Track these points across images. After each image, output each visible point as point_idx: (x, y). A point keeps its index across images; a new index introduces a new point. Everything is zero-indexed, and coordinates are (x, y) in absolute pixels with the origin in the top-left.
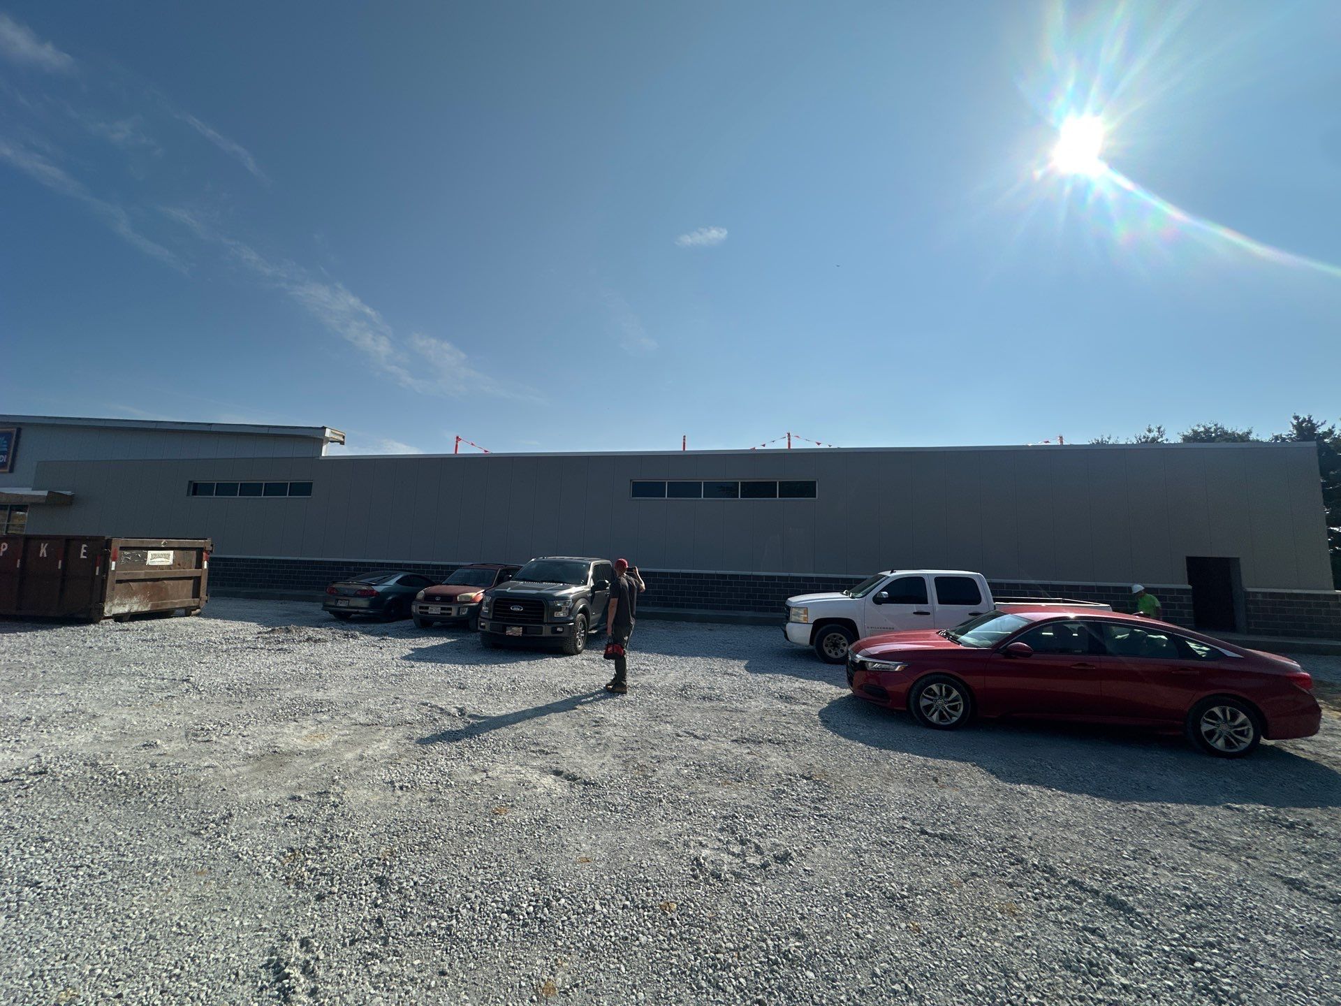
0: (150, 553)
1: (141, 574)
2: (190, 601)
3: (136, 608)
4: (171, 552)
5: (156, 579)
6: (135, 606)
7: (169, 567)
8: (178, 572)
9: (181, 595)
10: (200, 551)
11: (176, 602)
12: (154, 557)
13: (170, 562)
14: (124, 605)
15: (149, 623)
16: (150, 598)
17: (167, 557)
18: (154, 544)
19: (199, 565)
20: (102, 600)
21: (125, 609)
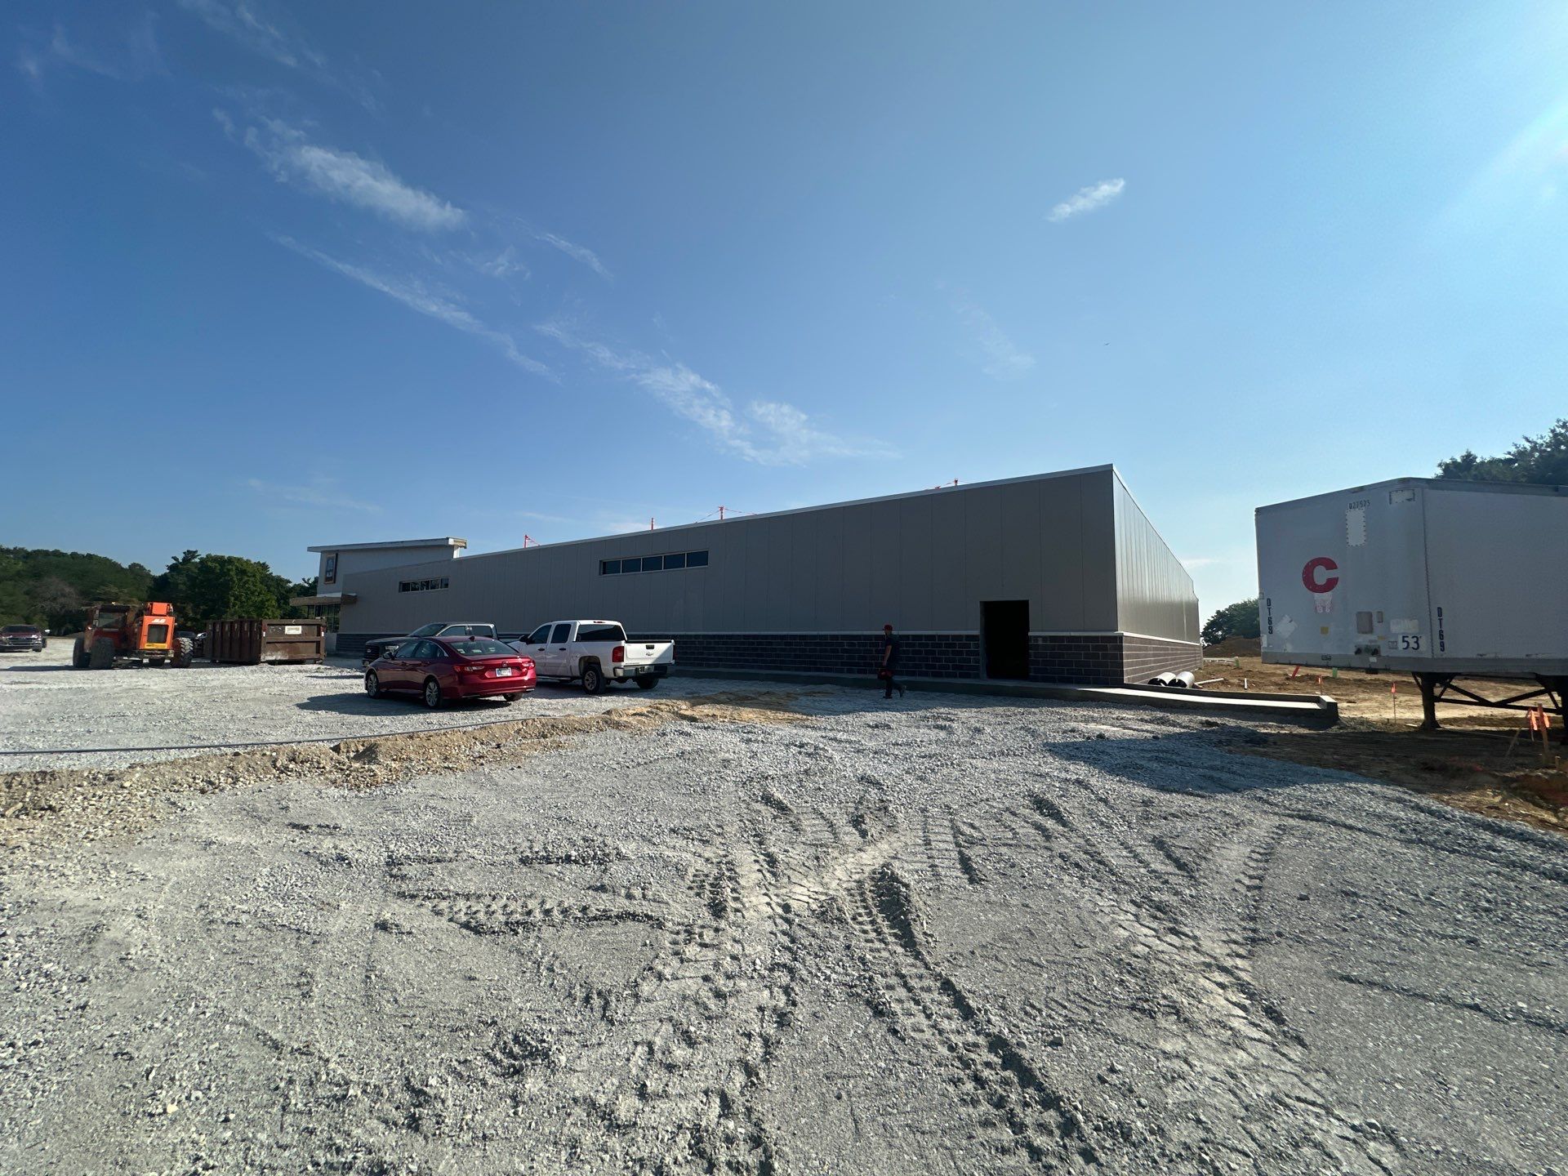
0: (287, 627)
1: (281, 639)
2: (316, 656)
3: (279, 658)
4: (300, 627)
5: (292, 641)
6: (279, 656)
7: (299, 635)
8: (304, 638)
9: (309, 651)
10: (319, 626)
11: (304, 656)
12: (289, 629)
13: (300, 632)
14: (272, 655)
15: (287, 667)
16: (289, 653)
17: (298, 630)
18: (288, 621)
19: (319, 634)
20: (260, 652)
21: (273, 658)
